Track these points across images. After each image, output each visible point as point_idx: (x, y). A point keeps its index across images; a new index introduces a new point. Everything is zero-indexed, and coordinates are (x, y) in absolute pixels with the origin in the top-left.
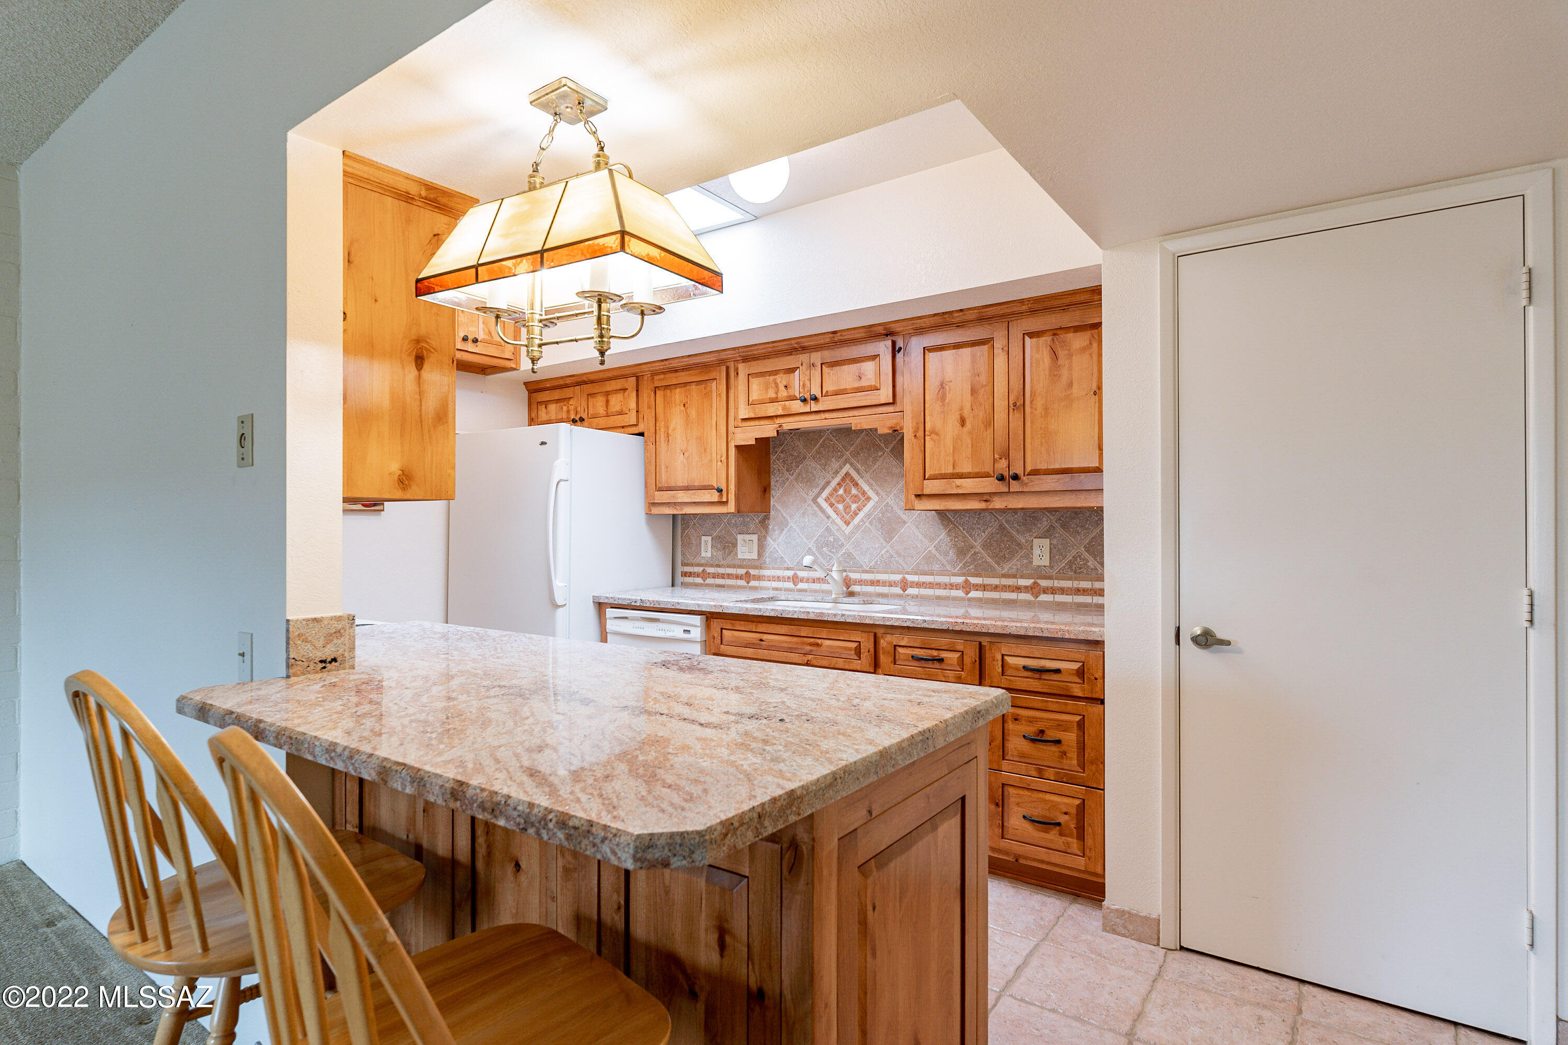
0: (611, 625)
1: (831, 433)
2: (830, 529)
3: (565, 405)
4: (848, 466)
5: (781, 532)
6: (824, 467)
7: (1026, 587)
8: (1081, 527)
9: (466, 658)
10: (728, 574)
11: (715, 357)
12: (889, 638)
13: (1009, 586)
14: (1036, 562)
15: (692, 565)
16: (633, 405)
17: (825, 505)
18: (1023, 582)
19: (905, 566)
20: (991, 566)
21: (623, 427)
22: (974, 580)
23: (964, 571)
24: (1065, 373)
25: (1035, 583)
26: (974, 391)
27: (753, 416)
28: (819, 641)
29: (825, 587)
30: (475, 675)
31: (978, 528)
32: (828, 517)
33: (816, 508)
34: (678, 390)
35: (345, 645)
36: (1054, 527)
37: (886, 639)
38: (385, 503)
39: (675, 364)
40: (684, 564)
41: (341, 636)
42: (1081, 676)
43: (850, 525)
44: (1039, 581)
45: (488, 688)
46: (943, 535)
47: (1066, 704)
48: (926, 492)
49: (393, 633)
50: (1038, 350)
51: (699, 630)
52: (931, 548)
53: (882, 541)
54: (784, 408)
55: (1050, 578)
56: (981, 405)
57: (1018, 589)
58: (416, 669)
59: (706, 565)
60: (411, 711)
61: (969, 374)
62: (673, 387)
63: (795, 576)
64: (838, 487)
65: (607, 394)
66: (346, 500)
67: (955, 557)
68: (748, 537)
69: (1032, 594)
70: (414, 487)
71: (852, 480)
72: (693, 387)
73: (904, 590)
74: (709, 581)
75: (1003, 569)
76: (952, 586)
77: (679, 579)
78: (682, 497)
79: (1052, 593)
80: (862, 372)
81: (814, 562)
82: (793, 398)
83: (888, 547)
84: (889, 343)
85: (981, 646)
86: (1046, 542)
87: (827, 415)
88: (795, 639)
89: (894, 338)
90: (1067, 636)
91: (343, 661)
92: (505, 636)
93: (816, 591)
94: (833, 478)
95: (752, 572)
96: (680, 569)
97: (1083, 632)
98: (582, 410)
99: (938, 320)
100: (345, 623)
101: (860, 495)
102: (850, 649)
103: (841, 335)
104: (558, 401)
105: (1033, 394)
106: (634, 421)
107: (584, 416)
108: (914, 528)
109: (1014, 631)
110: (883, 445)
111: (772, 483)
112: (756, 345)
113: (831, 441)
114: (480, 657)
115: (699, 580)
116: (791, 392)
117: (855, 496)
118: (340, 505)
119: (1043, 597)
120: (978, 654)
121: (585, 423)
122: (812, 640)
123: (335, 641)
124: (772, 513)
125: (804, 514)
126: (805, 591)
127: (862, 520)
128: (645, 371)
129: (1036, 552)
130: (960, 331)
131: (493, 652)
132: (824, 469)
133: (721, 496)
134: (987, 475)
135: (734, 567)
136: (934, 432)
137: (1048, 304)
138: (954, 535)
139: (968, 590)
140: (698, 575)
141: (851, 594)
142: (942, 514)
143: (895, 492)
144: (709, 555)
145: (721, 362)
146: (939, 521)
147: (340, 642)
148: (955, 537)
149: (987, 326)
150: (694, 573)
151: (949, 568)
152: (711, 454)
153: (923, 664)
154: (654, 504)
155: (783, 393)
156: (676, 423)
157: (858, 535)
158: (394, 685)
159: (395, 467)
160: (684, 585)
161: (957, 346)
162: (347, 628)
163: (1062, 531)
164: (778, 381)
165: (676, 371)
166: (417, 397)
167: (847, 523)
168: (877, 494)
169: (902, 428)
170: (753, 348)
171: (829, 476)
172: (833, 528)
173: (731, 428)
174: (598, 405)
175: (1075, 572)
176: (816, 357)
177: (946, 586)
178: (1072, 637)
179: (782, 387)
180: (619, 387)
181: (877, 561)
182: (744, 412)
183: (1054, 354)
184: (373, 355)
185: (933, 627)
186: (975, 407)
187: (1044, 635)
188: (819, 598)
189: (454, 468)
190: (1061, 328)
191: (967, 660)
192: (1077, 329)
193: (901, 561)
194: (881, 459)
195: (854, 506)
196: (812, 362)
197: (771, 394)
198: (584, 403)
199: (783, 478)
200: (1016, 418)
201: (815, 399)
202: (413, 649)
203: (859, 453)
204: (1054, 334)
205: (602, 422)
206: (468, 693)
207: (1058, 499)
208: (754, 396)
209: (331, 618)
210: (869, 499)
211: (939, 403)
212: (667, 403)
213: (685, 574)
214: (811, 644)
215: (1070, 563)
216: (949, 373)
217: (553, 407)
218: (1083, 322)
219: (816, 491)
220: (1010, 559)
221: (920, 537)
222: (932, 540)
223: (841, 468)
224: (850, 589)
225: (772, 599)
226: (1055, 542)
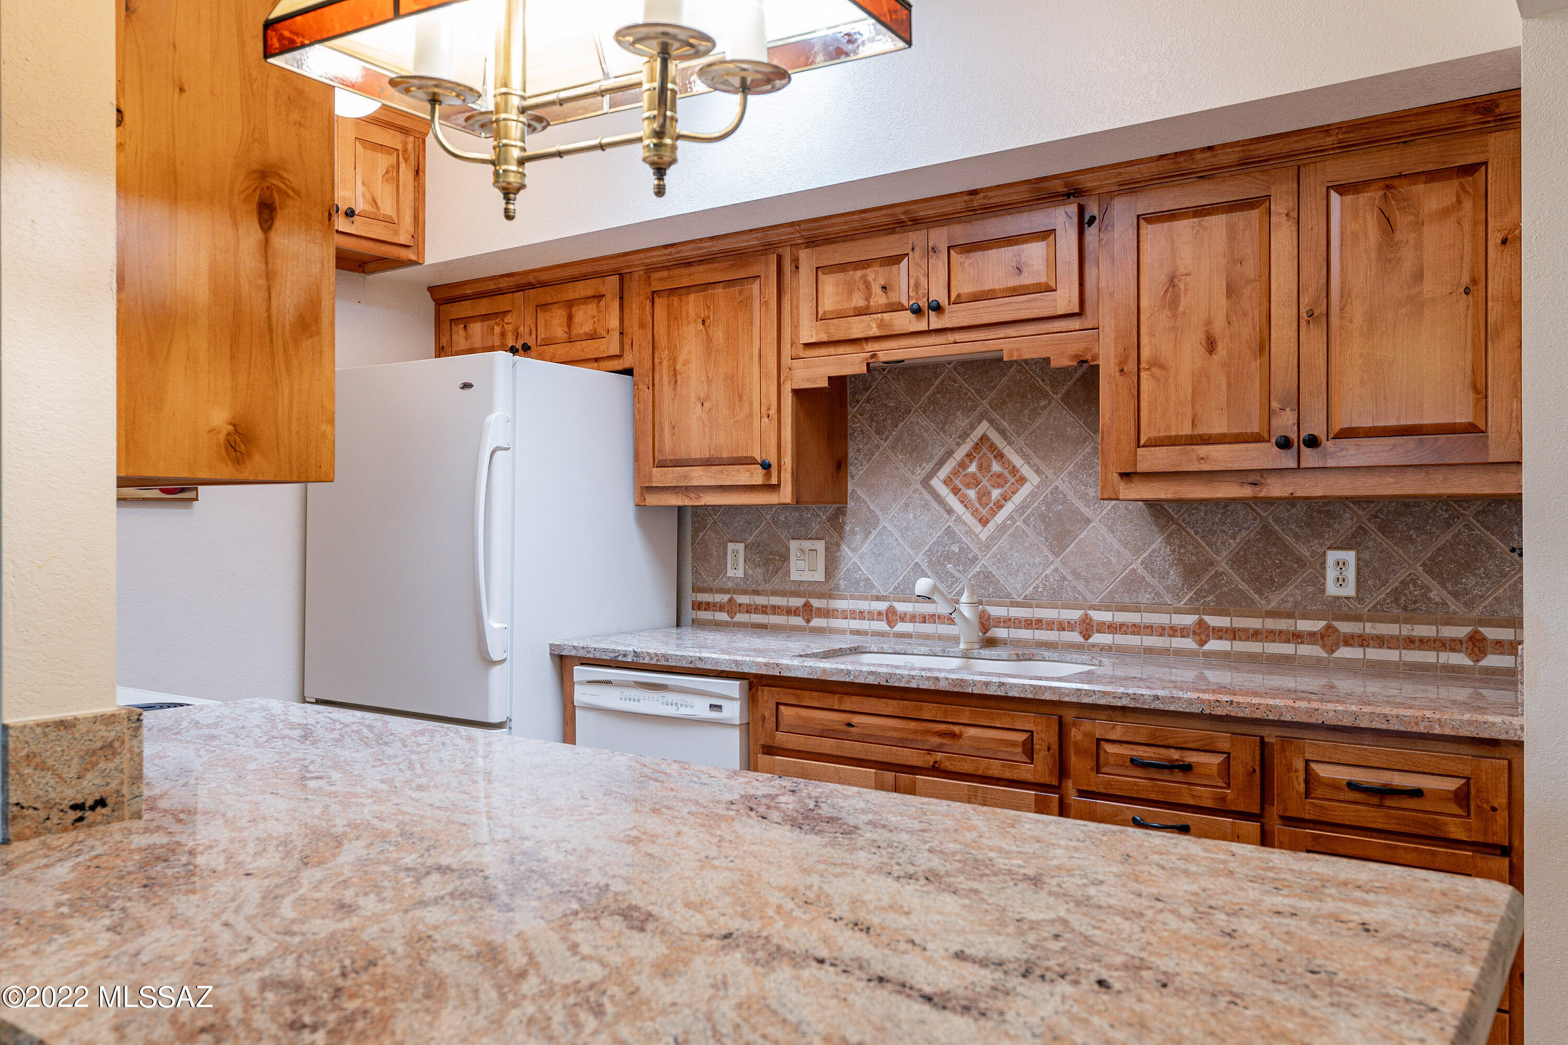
0: (582, 695)
1: (955, 368)
2: (954, 533)
3: (498, 324)
4: (985, 425)
5: (867, 537)
6: (942, 426)
7: (1312, 634)
8: (1417, 529)
9: (359, 790)
10: (774, 607)
11: (757, 239)
12: (1087, 726)
13: (1281, 632)
14: (1332, 589)
15: (710, 591)
16: (614, 322)
17: (943, 491)
18: (1305, 625)
19: (1089, 596)
20: (1245, 597)
21: (597, 360)
22: (1213, 621)
23: (1196, 605)
24: (1408, 256)
25: (1328, 627)
26: (1232, 291)
27: (825, 338)
28: (956, 729)
29: (944, 629)
30: (384, 836)
31: (1222, 531)
32: (950, 511)
33: (928, 497)
34: (692, 297)
35: (122, 771)
36: (1365, 531)
37: (1082, 728)
38: (200, 488)
39: (687, 252)
40: (697, 589)
41: (114, 754)
42: (1464, 803)
43: (989, 525)
44: (1336, 624)
45: (419, 875)
46: (1158, 542)
47: (1434, 853)
48: (1142, 467)
49: (216, 725)
50: (1356, 216)
51: (737, 705)
52: (1136, 565)
53: (1046, 552)
54: (881, 325)
55: (1357, 618)
56: (1245, 315)
57: (1297, 637)
58: (264, 818)
59: (737, 591)
60: (261, 948)
61: (1223, 261)
62: (684, 291)
63: (891, 611)
64: (967, 461)
65: (570, 304)
66: (122, 482)
67: (1179, 581)
68: (807, 544)
69: (1324, 647)
70: (257, 458)
71: (993, 448)
72: (720, 290)
73: (1087, 637)
74: (741, 617)
75: (1269, 602)
76: (1174, 631)
77: (689, 614)
78: (700, 476)
79: (1361, 646)
80: (1024, 259)
81: (935, 588)
82: (896, 308)
83: (1058, 563)
84: (1073, 209)
85: (1263, 744)
86: (1350, 556)
87: (958, 336)
88: (912, 725)
89: (1082, 200)
90: (1437, 730)
91: (119, 805)
92: (422, 733)
93: (928, 637)
94: (958, 445)
95: (816, 603)
96: (690, 597)
97: (1470, 723)
98: (527, 330)
99: (1165, 166)
100: (123, 728)
101: (1006, 473)
102: (1014, 744)
103: (984, 198)
104: (485, 317)
105: (1345, 294)
106: (614, 349)
107: (531, 342)
108: (1104, 530)
109: (1331, 719)
110: (1048, 389)
111: (851, 454)
112: (830, 217)
113: (955, 382)
114: (386, 787)
115: (723, 616)
116: (893, 297)
117: (999, 476)
118: (111, 491)
119: (1345, 652)
120: (1258, 758)
121: (533, 353)
122: (942, 727)
123: (102, 765)
124: (851, 504)
125: (906, 505)
126: (909, 635)
127: (1011, 517)
128: (636, 266)
129: (1331, 573)
130: (1207, 185)
131: (408, 774)
132: (942, 429)
133: (768, 475)
134: (1256, 439)
135: (783, 594)
136: (1154, 363)
137: (1376, 132)
138: (1177, 542)
139: (1204, 638)
140: (721, 608)
141: (991, 643)
142: (1155, 507)
143: (1071, 468)
144: (740, 574)
145: (769, 247)
146: (1150, 519)
147: (112, 765)
148: (1180, 547)
149: (1258, 175)
150: (715, 604)
151: (1168, 599)
152: (751, 405)
153: (1153, 773)
154: (650, 489)
155: (879, 299)
156: (690, 353)
157: (1004, 542)
158: (219, 863)
159: (220, 418)
160: (697, 624)
161: (1201, 212)
162: (127, 738)
163: (1379, 537)
164: (870, 278)
165: (689, 264)
166: (262, 282)
167: (984, 522)
168: (1038, 471)
169: (1095, 357)
170: (825, 223)
171: (951, 442)
172: (959, 530)
173: (786, 360)
174: (555, 324)
175: (1405, 609)
176: (940, 237)
177: (1162, 631)
178: (1447, 731)
179: (876, 289)
180: (590, 292)
181: (1038, 586)
182: (808, 333)
183: (1388, 224)
184: (176, 196)
185: (1172, 708)
186: (1233, 319)
187: (1392, 727)
188: (938, 650)
189: (331, 421)
190: (1400, 176)
191: (1237, 768)
192: (1432, 176)
193: (1081, 587)
194: (1046, 412)
195: (996, 493)
196: (931, 244)
197: (858, 301)
198: (529, 321)
199: (869, 446)
200: (1313, 340)
201: (937, 308)
202: (253, 766)
203: (1005, 403)
204: (1388, 187)
205: (560, 350)
206: (377, 889)
207: (1391, 480)
208: (829, 303)
209: (95, 720)
210: (1022, 480)
211: (1167, 312)
212: (674, 318)
213: (698, 606)
214: (941, 734)
215: (1396, 595)
216: (1186, 258)
217: (477, 328)
218: (1445, 163)
219: (929, 467)
220: (1282, 585)
221: (1116, 545)
222: (1138, 551)
223: (973, 428)
224: (989, 634)
225: (856, 651)
226: (1366, 556)
